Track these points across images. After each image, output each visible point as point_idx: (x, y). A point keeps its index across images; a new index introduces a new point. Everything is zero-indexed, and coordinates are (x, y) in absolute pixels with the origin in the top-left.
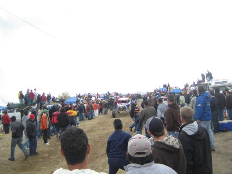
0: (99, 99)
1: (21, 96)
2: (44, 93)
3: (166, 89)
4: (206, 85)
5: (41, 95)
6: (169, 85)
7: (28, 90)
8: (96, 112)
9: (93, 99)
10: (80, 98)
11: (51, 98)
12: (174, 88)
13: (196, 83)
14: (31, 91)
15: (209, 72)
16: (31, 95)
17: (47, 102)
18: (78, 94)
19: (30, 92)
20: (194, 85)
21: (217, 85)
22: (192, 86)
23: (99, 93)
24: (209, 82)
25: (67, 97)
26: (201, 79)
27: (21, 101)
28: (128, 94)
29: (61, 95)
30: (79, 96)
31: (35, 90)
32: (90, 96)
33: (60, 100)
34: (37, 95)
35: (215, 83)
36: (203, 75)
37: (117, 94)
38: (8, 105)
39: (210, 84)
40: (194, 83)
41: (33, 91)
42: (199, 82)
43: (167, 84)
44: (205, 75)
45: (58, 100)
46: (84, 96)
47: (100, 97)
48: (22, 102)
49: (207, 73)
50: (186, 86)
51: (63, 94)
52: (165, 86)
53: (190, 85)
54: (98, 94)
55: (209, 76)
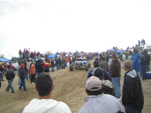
1: (20, 53)
2: (35, 51)
3: (114, 50)
4: (141, 48)
5: (33, 52)
6: (116, 48)
7: (25, 49)
8: (68, 64)
9: (67, 55)
10: (58, 54)
11: (39, 54)
12: (120, 50)
13: (135, 47)
14: (27, 49)
15: (143, 39)
17: (37, 57)
18: (57, 52)
19: (26, 50)
20: (133, 48)
21: (148, 48)
22: (131, 48)
24: (143, 46)
25: (50, 54)
26: (138, 44)
27: (21, 56)
28: (90, 53)
29: (46, 53)
31: (29, 49)
32: (65, 54)
33: (45, 56)
34: (31, 52)
35: (147, 47)
36: (139, 42)
37: (83, 52)
38: (13, 58)
39: (144, 48)
40: (133, 46)
41: (28, 50)
42: (137, 46)
43: (115, 47)
44: (141, 41)
45: (44, 56)
46: (61, 53)
47: (71, 54)
49: (142, 40)
50: (128, 48)
51: (48, 52)
52: (114, 48)
53: (130, 48)
54: (70, 52)
55: (143, 42)
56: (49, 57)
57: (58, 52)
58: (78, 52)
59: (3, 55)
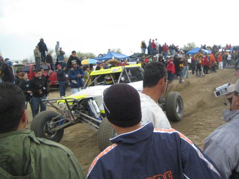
0: (227, 51)
7: (150, 39)
8: (221, 64)
9: (220, 50)
14: (153, 40)
16: (153, 45)
18: (203, 45)
19: (152, 41)
29: (187, 46)
30: (204, 47)
31: (156, 40)
48: (145, 51)
51: (189, 44)
56: (190, 53)
57: (205, 46)
59: (119, 49)
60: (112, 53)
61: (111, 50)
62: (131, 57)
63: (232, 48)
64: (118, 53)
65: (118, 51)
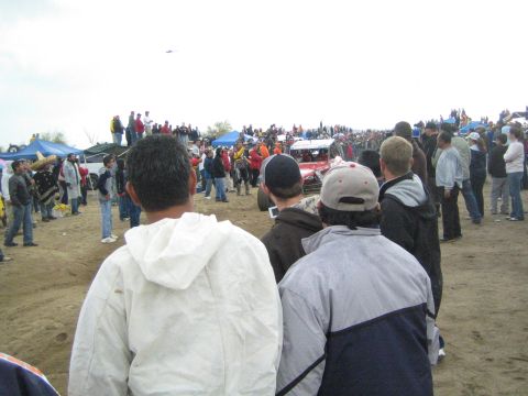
0: (295, 138)
1: (117, 127)
2: (167, 123)
6: (464, 112)
7: (133, 113)
9: (281, 138)
10: (251, 134)
14: (139, 115)
18: (247, 127)
19: (135, 118)
22: (515, 116)
23: (297, 126)
25: (223, 132)
27: (118, 138)
29: (214, 128)
30: (249, 131)
31: (147, 113)
37: (342, 130)
46: (261, 130)
50: (503, 115)
51: (218, 125)
52: (454, 114)
53: (511, 113)
54: (295, 129)
58: (325, 129)
59: (60, 135)
60: (42, 144)
61: (40, 137)
62: (87, 152)
63: (304, 133)
64: (59, 142)
65: (57, 138)
